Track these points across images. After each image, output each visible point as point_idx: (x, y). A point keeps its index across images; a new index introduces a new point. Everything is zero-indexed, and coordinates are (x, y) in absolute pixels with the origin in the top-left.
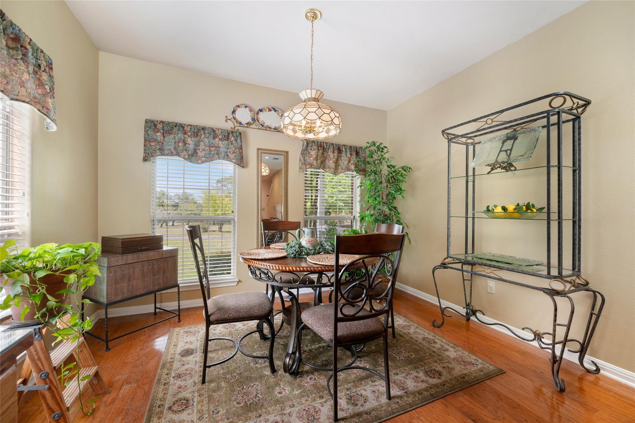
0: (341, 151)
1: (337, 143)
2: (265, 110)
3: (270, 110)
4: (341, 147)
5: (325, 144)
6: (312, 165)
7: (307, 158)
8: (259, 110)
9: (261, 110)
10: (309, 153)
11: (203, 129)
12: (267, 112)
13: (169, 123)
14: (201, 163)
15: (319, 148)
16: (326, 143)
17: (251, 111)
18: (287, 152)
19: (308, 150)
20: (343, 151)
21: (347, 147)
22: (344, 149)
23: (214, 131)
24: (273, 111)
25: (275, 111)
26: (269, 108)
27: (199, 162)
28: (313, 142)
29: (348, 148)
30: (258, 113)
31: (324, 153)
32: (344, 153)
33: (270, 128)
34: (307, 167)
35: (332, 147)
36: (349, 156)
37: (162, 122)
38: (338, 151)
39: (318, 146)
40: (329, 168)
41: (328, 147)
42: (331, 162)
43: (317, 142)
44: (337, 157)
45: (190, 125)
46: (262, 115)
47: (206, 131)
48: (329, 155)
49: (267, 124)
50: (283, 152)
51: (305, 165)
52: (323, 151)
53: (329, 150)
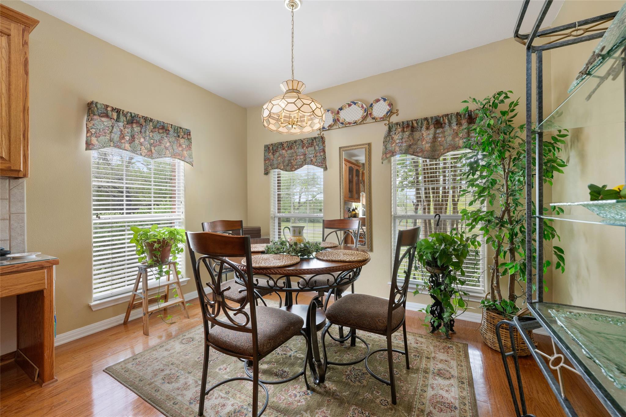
0: (443, 125)
1: (433, 116)
2: (345, 107)
3: (350, 105)
4: (442, 118)
5: (414, 122)
6: (393, 153)
7: (389, 146)
8: (339, 109)
9: (341, 109)
10: (392, 138)
11: (295, 142)
12: (348, 109)
13: (275, 144)
14: (294, 171)
15: (405, 130)
16: (415, 120)
17: (332, 113)
18: (369, 144)
19: (391, 135)
20: (445, 124)
21: (451, 116)
22: (446, 121)
23: (302, 141)
24: (353, 106)
25: (355, 104)
26: (348, 104)
27: (293, 169)
28: (397, 124)
29: (453, 117)
30: (338, 113)
31: (414, 133)
32: (446, 126)
33: (349, 123)
34: (388, 156)
35: (425, 123)
36: (455, 127)
37: (272, 144)
38: (436, 126)
39: (403, 128)
40: (422, 151)
41: (420, 124)
42: (424, 143)
43: (403, 122)
44: (435, 133)
45: (287, 142)
46: (342, 113)
47: (297, 143)
48: (423, 134)
49: (348, 120)
50: (366, 144)
51: (386, 154)
52: (412, 131)
53: (421, 127)
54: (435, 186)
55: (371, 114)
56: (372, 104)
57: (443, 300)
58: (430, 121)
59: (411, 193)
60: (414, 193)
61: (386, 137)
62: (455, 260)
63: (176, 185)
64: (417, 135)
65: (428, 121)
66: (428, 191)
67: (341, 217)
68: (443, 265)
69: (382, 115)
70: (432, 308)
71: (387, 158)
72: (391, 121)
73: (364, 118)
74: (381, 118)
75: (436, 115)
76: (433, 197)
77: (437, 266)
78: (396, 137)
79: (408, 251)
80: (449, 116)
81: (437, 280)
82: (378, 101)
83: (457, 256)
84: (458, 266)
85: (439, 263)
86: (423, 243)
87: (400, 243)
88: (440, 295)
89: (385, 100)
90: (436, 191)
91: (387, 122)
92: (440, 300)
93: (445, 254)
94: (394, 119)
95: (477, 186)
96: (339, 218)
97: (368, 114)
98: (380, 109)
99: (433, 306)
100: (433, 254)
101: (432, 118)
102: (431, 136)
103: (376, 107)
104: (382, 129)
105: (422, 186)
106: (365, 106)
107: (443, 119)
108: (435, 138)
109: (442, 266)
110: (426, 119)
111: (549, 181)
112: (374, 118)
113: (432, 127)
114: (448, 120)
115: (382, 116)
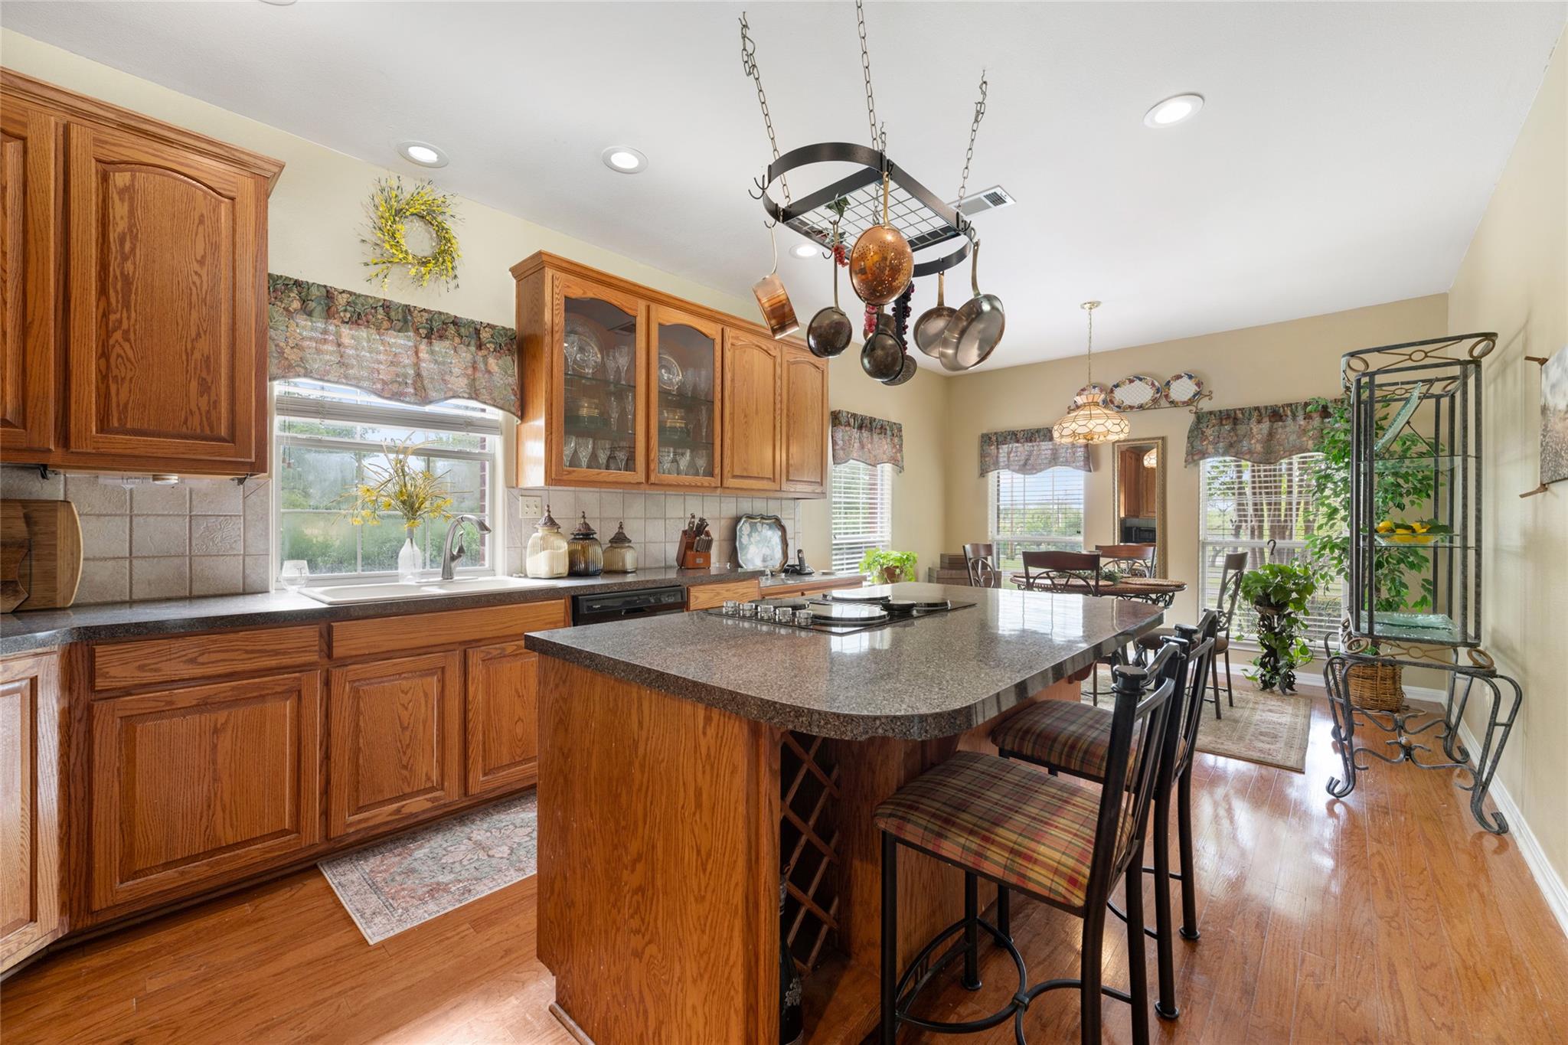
0: (1284, 417)
1: (1268, 404)
2: (1124, 383)
3: (1131, 381)
4: (1281, 409)
5: (1238, 412)
6: (1204, 454)
7: (1197, 443)
8: (1113, 385)
9: (1117, 386)
10: (1203, 433)
12: (1128, 385)
13: (1002, 433)
14: (1036, 473)
15: (1224, 422)
16: (1240, 409)
17: (1102, 390)
18: (1163, 439)
19: (1200, 429)
20: (1287, 416)
21: (1297, 407)
22: (1289, 413)
24: (1137, 382)
25: (1141, 380)
26: (1129, 379)
27: (1033, 472)
28: (1211, 413)
29: (1299, 408)
30: (1112, 391)
31: (1238, 427)
32: (1289, 419)
33: (1131, 407)
34: (1196, 458)
35: (1256, 413)
36: (1302, 423)
37: (996, 433)
38: (1272, 420)
39: (1221, 419)
40: (1250, 452)
41: (1247, 415)
42: (1253, 442)
43: (1220, 411)
44: (1271, 428)
45: (1024, 431)
46: (1117, 391)
47: (1042, 433)
48: (1251, 429)
49: (1127, 403)
50: (1159, 438)
51: (1193, 455)
52: (1235, 424)
53: (1249, 419)
54: (1273, 499)
55: (1167, 396)
56: (1169, 382)
57: (1277, 646)
58: (1263, 411)
59: (1230, 505)
60: (1235, 506)
61: (1191, 431)
62: (1294, 595)
63: (879, 496)
64: (1242, 429)
65: (1259, 412)
66: (1259, 507)
67: (1114, 542)
68: (1279, 601)
69: (1186, 398)
70: (1262, 659)
71: (1194, 461)
72: (1199, 407)
73: (1155, 401)
74: (1184, 403)
75: (1273, 404)
76: (1269, 516)
77: (1270, 605)
78: (1209, 432)
79: (1236, 575)
80: (1293, 407)
81: (1270, 624)
82: (1179, 377)
83: (1298, 592)
84: (1299, 603)
85: (1273, 600)
86: (1250, 576)
87: (1227, 567)
88: (1274, 641)
89: (1190, 377)
90: (1275, 506)
91: (1194, 409)
92: (1274, 647)
93: (1280, 589)
94: (1205, 405)
95: (1329, 505)
96: (1112, 544)
97: (1162, 394)
98: (1182, 390)
99: (1264, 657)
100: (1264, 589)
101: (1266, 408)
102: (1265, 432)
103: (1174, 385)
104: (1186, 418)
105: (1249, 499)
106: (1156, 384)
107: (1284, 410)
108: (1271, 435)
109: (1277, 603)
110: (1257, 409)
111: (1418, 504)
112: (1172, 402)
113: (1266, 419)
114: (1292, 411)
115: (1186, 400)
